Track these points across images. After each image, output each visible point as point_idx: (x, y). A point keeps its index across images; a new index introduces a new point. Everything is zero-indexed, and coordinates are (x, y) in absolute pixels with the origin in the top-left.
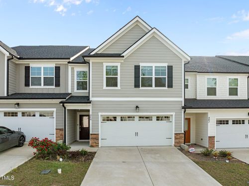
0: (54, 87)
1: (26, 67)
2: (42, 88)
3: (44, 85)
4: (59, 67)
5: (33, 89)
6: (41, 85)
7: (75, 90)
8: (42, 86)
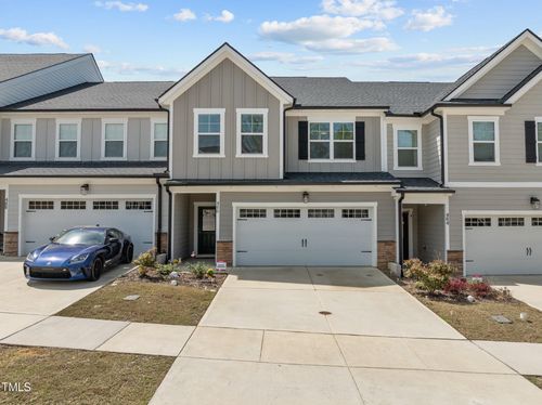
0: (353, 161)
1: (300, 123)
2: (332, 162)
3: (335, 157)
4: (363, 123)
5: (314, 163)
6: (328, 157)
7: (396, 167)
8: (332, 159)
